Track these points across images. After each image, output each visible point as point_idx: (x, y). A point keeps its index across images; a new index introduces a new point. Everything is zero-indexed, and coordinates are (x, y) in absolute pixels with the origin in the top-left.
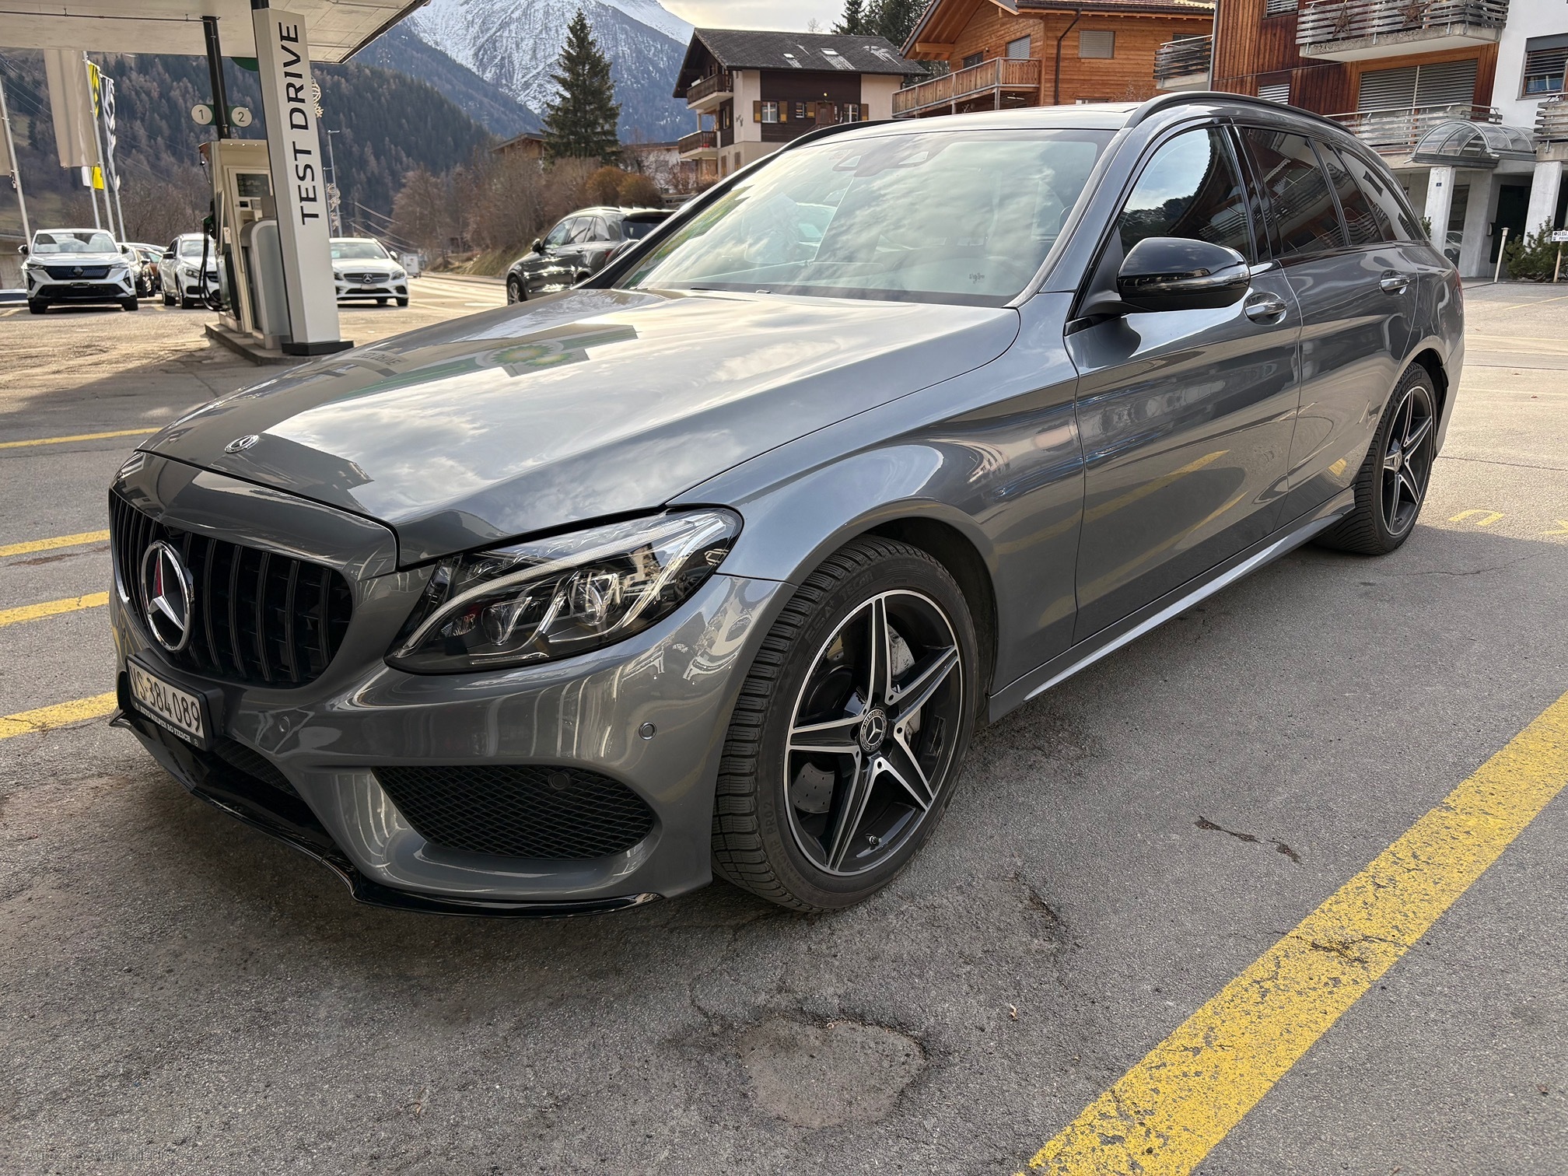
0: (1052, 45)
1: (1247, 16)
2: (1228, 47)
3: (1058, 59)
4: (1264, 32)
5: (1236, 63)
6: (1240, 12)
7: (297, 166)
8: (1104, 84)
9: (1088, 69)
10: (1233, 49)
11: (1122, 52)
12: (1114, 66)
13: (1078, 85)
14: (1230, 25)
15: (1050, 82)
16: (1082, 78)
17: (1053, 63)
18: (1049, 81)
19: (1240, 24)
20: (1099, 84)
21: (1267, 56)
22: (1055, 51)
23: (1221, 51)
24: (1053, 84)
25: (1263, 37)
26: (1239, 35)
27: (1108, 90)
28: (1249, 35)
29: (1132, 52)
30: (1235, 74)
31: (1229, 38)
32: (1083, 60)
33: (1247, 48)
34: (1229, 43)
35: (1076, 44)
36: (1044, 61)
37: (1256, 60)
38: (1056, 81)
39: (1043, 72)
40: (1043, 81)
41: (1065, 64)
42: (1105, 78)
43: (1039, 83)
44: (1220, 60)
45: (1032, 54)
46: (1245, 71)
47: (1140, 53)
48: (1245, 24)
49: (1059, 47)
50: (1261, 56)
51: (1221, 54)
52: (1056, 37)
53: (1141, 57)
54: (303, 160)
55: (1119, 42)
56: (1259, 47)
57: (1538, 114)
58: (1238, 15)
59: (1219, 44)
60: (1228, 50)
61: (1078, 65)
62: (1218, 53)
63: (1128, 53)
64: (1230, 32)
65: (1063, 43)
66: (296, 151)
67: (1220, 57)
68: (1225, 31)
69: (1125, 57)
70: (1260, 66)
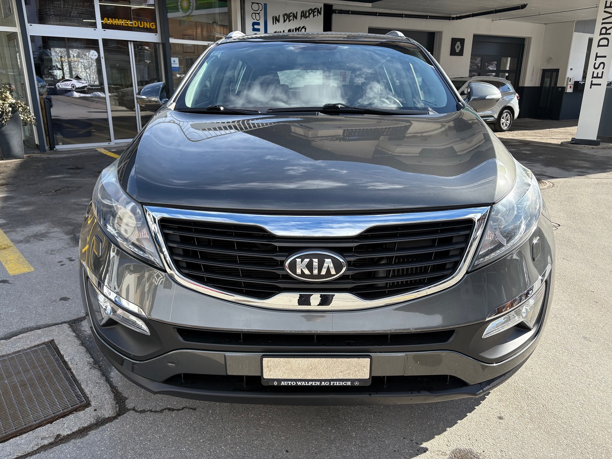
7: (595, 63)
54: (599, 60)
66: (597, 57)
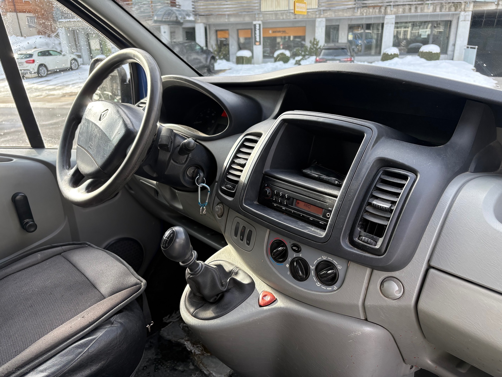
57: (193, 5)
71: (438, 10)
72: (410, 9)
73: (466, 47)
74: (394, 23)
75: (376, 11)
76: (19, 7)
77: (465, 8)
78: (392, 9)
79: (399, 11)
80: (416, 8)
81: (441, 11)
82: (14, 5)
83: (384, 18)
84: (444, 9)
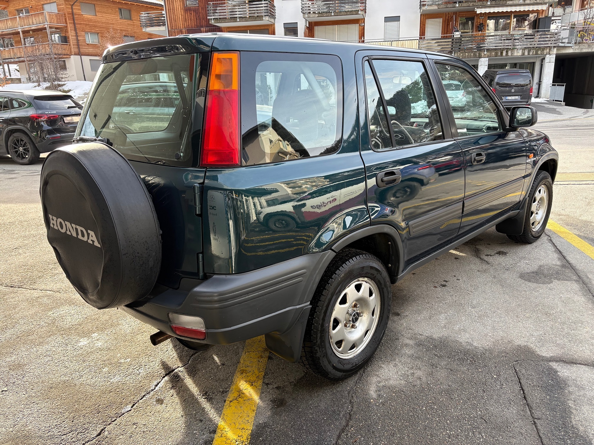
0: (69, 8)
1: (178, 5)
2: (172, 17)
3: (73, 14)
4: (186, 12)
5: (177, 24)
6: (175, 3)
8: (95, 26)
9: (87, 19)
10: (175, 18)
11: (99, 13)
12: (97, 19)
13: (84, 26)
14: (171, 8)
15: (72, 24)
16: (85, 23)
17: (70, 16)
18: (70, 23)
19: (175, 8)
20: (93, 26)
21: (190, 22)
22: (71, 10)
23: (169, 18)
24: (73, 25)
25: (186, 14)
26: (176, 12)
27: (97, 29)
28: (180, 13)
29: (104, 14)
30: (178, 28)
31: (172, 13)
32: (84, 15)
33: (181, 18)
34: (172, 15)
35: (80, 8)
36: (67, 14)
37: (185, 23)
38: (74, 23)
39: (68, 19)
40: (68, 23)
41: (76, 17)
42: (94, 24)
43: (66, 24)
44: (170, 22)
45: (59, 11)
46: (182, 27)
47: (107, 15)
48: (178, 8)
49: (72, 9)
50: (187, 22)
51: (170, 19)
52: (70, 4)
53: (108, 16)
55: (97, 9)
56: (186, 18)
58: (174, 4)
59: (168, 15)
60: (172, 18)
61: (82, 17)
62: (168, 19)
63: (102, 14)
64: (172, 11)
65: (74, 7)
67: (170, 21)
68: (169, 10)
69: (101, 16)
70: (188, 27)
71: (526, 53)
72: (502, 53)
73: (551, 85)
74: (487, 65)
75: (471, 55)
76: (82, 50)
77: (549, 51)
78: (486, 53)
79: (492, 55)
80: (507, 52)
81: (529, 54)
82: (79, 48)
83: (478, 60)
84: (532, 53)
